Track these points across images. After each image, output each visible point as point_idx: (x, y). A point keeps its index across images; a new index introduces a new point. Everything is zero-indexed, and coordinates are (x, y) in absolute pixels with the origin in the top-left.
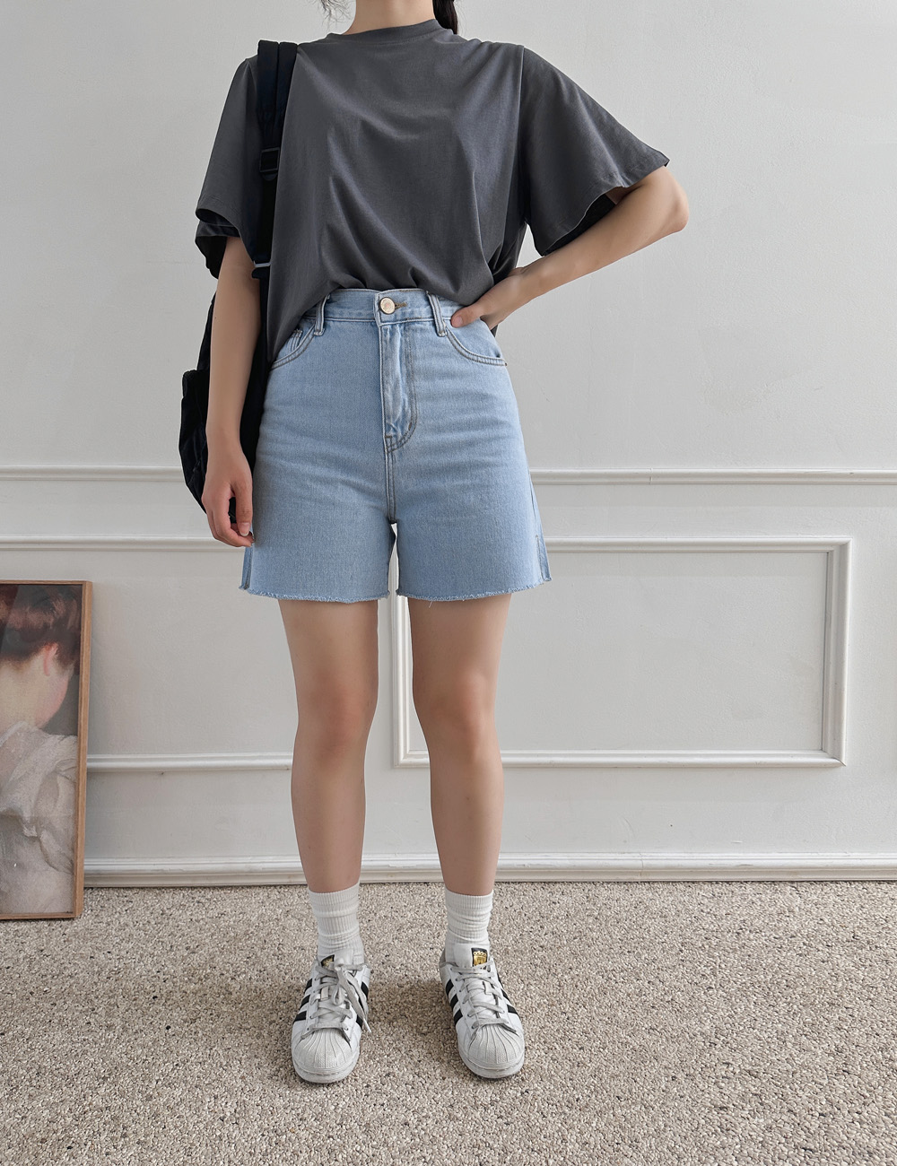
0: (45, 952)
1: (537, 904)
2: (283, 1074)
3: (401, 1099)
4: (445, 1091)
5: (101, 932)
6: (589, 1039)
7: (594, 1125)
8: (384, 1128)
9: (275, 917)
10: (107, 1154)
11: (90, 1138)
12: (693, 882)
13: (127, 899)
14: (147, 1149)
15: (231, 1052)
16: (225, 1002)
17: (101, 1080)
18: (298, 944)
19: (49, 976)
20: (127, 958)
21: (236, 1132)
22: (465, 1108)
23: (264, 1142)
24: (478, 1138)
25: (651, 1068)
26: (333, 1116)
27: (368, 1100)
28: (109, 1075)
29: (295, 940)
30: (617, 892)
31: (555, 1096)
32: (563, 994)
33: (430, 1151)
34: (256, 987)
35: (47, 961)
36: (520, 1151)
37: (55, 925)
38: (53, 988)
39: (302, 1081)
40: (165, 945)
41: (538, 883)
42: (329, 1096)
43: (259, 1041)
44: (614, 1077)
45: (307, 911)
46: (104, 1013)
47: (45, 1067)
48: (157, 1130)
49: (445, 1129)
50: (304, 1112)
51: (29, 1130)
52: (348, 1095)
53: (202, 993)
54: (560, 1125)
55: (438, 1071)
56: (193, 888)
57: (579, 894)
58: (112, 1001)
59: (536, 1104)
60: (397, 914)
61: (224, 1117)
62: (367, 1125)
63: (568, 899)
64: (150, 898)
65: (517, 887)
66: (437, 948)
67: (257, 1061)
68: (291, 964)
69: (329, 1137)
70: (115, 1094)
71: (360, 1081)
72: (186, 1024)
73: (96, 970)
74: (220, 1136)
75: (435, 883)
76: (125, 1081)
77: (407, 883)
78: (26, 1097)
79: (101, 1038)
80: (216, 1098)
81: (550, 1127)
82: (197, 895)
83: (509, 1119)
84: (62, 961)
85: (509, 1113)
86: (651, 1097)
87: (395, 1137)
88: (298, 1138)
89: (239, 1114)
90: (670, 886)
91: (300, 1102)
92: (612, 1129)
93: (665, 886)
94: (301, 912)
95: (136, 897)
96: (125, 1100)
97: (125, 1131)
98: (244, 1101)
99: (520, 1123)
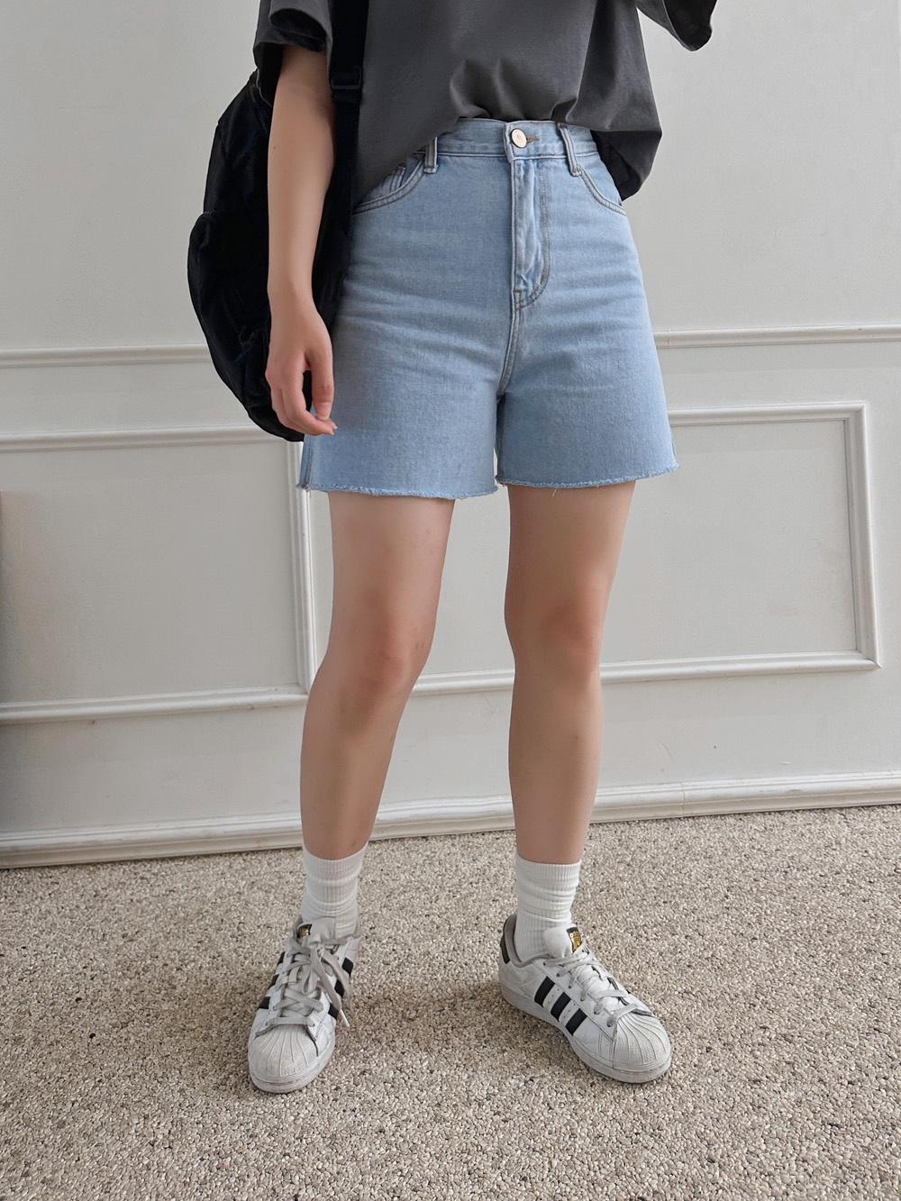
2: (233, 1082)
3: (377, 1101)
4: (432, 1087)
5: (15, 924)
7: (610, 1113)
8: (354, 1138)
9: (237, 890)
12: (745, 814)
14: (54, 1188)
15: (169, 1060)
16: (166, 999)
18: (263, 921)
20: (46, 953)
22: (455, 1106)
24: (469, 1142)
25: (682, 1039)
27: (337, 1106)
28: (13, 1099)
30: (655, 831)
33: (408, 1162)
34: (207, 977)
36: (519, 1152)
39: (256, 1088)
40: (95, 934)
42: (288, 1105)
43: (206, 1045)
45: (277, 881)
48: (68, 1164)
49: (429, 1134)
52: (312, 1102)
53: (139, 989)
54: (569, 1117)
55: (426, 1063)
57: (609, 837)
58: (23, 1008)
59: (542, 1094)
60: (387, 878)
61: (155, 1141)
63: (597, 844)
66: (433, 914)
67: (201, 1068)
68: (253, 947)
69: (284, 1156)
70: (19, 1122)
71: (328, 1083)
72: (115, 1030)
74: (148, 1165)
75: (435, 837)
76: (32, 1105)
77: (402, 839)
80: (146, 1118)
81: (556, 1121)
83: (508, 1115)
85: (508, 1108)
87: (366, 1149)
88: (246, 1159)
89: (174, 1136)
91: (251, 1114)
94: (270, 883)
96: (30, 1129)
97: (27, 1168)
98: (181, 1119)
99: (520, 1119)
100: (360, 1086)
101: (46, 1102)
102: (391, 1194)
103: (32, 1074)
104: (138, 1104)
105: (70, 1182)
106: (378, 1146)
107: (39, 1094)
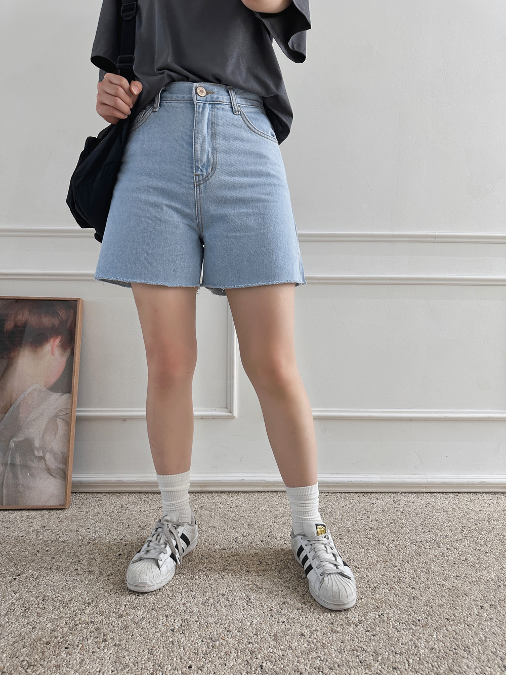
0: (47, 528)
1: (362, 505)
3: (296, 618)
6: (417, 582)
8: (287, 637)
10: (93, 652)
11: (80, 642)
12: (459, 493)
13: (99, 499)
14: (121, 649)
17: (86, 605)
18: (211, 525)
19: (49, 542)
20: (100, 532)
21: (184, 639)
22: (341, 625)
23: (203, 646)
24: (355, 645)
26: (250, 629)
29: (209, 522)
30: (412, 498)
31: (403, 618)
32: (392, 555)
33: (323, 653)
35: (48, 533)
36: (387, 653)
37: (52, 512)
38: (53, 548)
40: (124, 525)
41: (360, 493)
42: (245, 616)
44: (440, 606)
46: (86, 564)
47: (48, 596)
48: (127, 637)
49: (331, 639)
50: (229, 626)
51: (37, 636)
52: (259, 616)
54: (411, 637)
56: (140, 493)
57: (388, 499)
58: (92, 556)
59: (391, 623)
61: (174, 629)
62: (275, 635)
63: (382, 502)
64: (114, 498)
65: (347, 495)
69: (249, 643)
70: (97, 613)
71: (265, 607)
73: (80, 538)
74: (172, 642)
78: (36, 615)
79: (85, 578)
80: (167, 616)
81: (404, 638)
82: (144, 497)
83: (374, 633)
84: (58, 533)
85: (373, 628)
86: (469, 619)
87: (296, 644)
88: (228, 643)
89: (184, 627)
90: (445, 495)
91: (226, 620)
92: (448, 639)
93: (441, 495)
95: (105, 498)
96: (104, 617)
97: (105, 637)
98: (187, 619)
99: (382, 635)
100: (284, 610)
101: (111, 604)
102: (318, 670)
103: (101, 589)
104: (161, 609)
105: (130, 647)
106: (303, 643)
107: (106, 599)
